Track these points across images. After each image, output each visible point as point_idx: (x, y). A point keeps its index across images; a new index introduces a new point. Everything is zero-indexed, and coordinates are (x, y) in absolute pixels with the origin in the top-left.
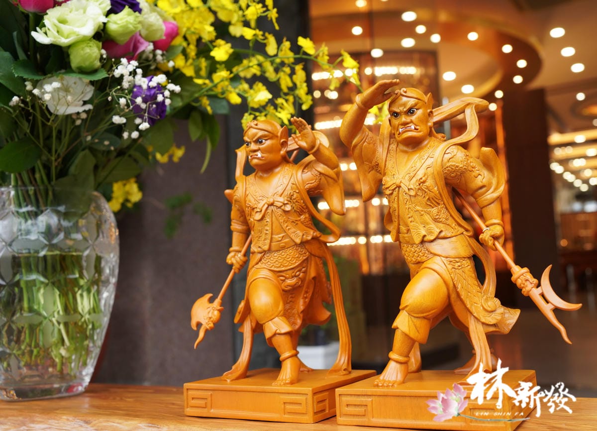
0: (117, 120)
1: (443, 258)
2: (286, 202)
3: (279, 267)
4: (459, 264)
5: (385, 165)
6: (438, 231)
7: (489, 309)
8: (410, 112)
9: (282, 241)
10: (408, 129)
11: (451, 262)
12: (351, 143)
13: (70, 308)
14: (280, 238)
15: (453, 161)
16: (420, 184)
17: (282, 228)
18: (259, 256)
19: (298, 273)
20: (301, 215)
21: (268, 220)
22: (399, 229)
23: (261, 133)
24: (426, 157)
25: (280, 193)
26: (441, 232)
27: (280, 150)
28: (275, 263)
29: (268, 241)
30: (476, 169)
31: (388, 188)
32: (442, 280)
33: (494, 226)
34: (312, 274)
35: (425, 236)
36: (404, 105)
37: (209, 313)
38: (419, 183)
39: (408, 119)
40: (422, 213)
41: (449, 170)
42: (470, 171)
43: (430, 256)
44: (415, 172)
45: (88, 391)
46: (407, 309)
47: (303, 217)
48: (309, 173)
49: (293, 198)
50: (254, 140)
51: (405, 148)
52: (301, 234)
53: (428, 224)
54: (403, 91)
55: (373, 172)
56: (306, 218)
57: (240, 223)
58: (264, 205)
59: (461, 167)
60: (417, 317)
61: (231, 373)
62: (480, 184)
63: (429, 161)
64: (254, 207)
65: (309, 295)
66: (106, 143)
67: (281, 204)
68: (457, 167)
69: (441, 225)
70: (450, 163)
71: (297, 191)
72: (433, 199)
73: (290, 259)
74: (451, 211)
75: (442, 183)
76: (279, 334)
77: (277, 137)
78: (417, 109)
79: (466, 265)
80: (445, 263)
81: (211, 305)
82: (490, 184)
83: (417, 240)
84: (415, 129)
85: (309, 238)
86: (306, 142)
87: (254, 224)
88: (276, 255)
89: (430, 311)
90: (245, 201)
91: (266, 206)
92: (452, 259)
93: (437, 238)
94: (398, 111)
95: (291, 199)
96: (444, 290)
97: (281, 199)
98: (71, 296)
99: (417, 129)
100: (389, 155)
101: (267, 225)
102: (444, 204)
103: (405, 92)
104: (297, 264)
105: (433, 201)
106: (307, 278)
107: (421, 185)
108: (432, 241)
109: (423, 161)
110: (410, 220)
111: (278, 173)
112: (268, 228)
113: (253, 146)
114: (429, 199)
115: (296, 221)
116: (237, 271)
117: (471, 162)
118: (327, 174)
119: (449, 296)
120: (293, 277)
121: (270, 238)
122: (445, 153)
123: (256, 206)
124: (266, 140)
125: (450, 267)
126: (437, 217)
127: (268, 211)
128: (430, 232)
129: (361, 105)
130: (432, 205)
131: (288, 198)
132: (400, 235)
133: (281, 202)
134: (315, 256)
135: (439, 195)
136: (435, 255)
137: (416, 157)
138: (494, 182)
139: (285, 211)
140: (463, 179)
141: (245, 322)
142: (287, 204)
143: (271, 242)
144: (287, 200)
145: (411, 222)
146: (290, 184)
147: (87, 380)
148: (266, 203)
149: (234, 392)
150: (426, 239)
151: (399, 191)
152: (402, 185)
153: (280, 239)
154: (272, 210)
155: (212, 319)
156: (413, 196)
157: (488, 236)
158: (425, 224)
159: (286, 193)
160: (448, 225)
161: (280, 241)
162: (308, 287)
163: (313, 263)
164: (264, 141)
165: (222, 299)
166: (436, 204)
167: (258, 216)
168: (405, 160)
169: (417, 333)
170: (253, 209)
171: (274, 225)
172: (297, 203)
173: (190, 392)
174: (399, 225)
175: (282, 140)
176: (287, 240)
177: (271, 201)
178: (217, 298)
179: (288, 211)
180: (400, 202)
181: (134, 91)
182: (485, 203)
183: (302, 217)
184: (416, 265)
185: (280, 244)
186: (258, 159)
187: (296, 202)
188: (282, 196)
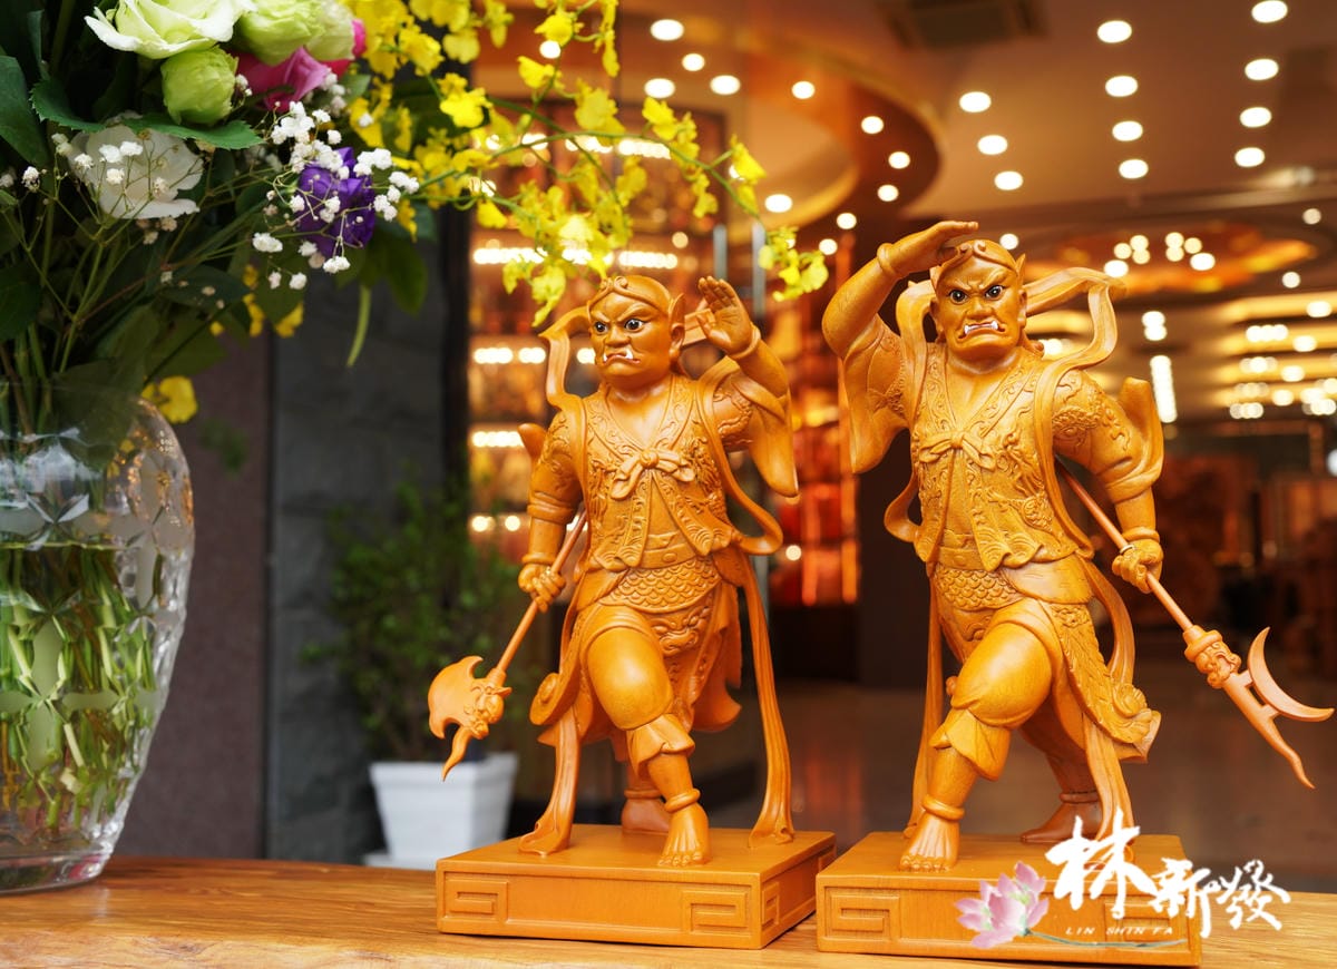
0: (265, 242)
1: (1044, 604)
2: (684, 463)
3: (658, 604)
4: (1073, 616)
5: (920, 397)
6: (1037, 546)
7: (1128, 712)
8: (992, 292)
9: (669, 549)
10: (985, 327)
11: (1058, 612)
12: (849, 346)
13: (86, 676)
14: (664, 540)
15: (1075, 403)
16: (1006, 447)
17: (672, 518)
18: (614, 578)
19: (694, 619)
20: (711, 492)
21: (642, 500)
22: (942, 535)
23: (635, 307)
24: (1017, 390)
25: (670, 441)
26: (1041, 547)
27: (669, 346)
28: (648, 594)
29: (638, 547)
30: (1115, 422)
31: (930, 448)
32: (1043, 649)
33: (1143, 542)
34: (721, 621)
35: (1007, 555)
36: (981, 276)
37: (478, 699)
38: (1006, 443)
39: (988, 307)
40: (1005, 506)
41: (1064, 420)
42: (1105, 425)
43: (1016, 597)
44: (995, 419)
45: (112, 872)
46: (975, 707)
47: (713, 496)
48: (728, 402)
49: (698, 453)
50: (620, 319)
51: (964, 366)
52: (710, 534)
53: (1013, 530)
54: (979, 246)
55: (886, 409)
56: (718, 499)
57: (555, 501)
58: (635, 466)
59: (1090, 417)
60: (994, 726)
61: (536, 837)
62: (1122, 454)
63: (1025, 399)
64: (609, 469)
65: (708, 667)
66: (208, 291)
67: (675, 467)
68: (1082, 414)
69: (1038, 533)
70: (1068, 407)
71: (705, 440)
72: (1028, 478)
73: (681, 587)
74: (1056, 505)
75: (1046, 447)
76: (668, 753)
77: (666, 316)
78: (1004, 288)
79: (1084, 620)
80: (1049, 612)
81: (480, 681)
82: (1139, 454)
83: (990, 563)
84: (1000, 329)
85: (725, 543)
86: (730, 334)
87: (606, 508)
88: (651, 577)
89: (1019, 713)
90: (587, 454)
91: (639, 468)
92: (1062, 607)
93: (1033, 560)
94: (967, 288)
95: (693, 456)
96: (1047, 669)
97: (676, 456)
98: (87, 649)
99: (1003, 330)
100: (928, 378)
101: (639, 510)
102: (1046, 489)
103: (983, 249)
104: (696, 599)
105: (1026, 485)
106: (709, 631)
107: (1009, 447)
108: (1020, 567)
109: (1011, 398)
110: (976, 519)
111: (661, 396)
112: (641, 518)
113: (616, 334)
114: (1021, 478)
115: (701, 504)
116: (544, 608)
117: (1106, 407)
118: (766, 405)
119: (1053, 682)
120: (684, 627)
121: (643, 540)
122: (1058, 385)
123: (614, 467)
124: (645, 322)
125: (1058, 622)
126: (1033, 517)
127: (644, 479)
128: (1019, 549)
129: (889, 268)
130: (1026, 492)
131: (686, 453)
132: (942, 548)
133: (674, 462)
134: (729, 582)
135: (1039, 471)
136: (1026, 595)
137: (992, 388)
138: (1146, 449)
139: (679, 482)
140: (1088, 441)
141: (561, 722)
142: (686, 466)
143: (645, 549)
144: (685, 458)
145: (978, 523)
146: (690, 422)
147: (108, 848)
148: (639, 461)
149: (566, 881)
150: (1009, 561)
151: (954, 457)
152: (965, 445)
153: (665, 543)
154: (653, 478)
155: (485, 714)
156: (987, 469)
157: (1135, 562)
158: (1008, 529)
159: (683, 442)
160: (1052, 534)
161: (665, 547)
162: (708, 651)
163: (724, 597)
164: (640, 324)
165: (508, 670)
166: (1032, 489)
167: (620, 491)
168: (969, 392)
169: (991, 759)
170: (607, 472)
171: (654, 512)
172: (704, 466)
173: (452, 880)
174: (944, 527)
175: (675, 325)
176: (680, 546)
177: (652, 457)
178: (495, 665)
179: (687, 484)
180: (954, 481)
181: (313, 181)
182: (1128, 492)
183: (711, 496)
184: (975, 615)
185: (664, 554)
186: (626, 362)
187: (704, 463)
188: (675, 448)
